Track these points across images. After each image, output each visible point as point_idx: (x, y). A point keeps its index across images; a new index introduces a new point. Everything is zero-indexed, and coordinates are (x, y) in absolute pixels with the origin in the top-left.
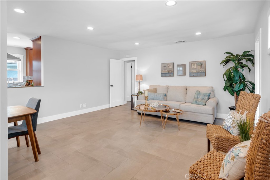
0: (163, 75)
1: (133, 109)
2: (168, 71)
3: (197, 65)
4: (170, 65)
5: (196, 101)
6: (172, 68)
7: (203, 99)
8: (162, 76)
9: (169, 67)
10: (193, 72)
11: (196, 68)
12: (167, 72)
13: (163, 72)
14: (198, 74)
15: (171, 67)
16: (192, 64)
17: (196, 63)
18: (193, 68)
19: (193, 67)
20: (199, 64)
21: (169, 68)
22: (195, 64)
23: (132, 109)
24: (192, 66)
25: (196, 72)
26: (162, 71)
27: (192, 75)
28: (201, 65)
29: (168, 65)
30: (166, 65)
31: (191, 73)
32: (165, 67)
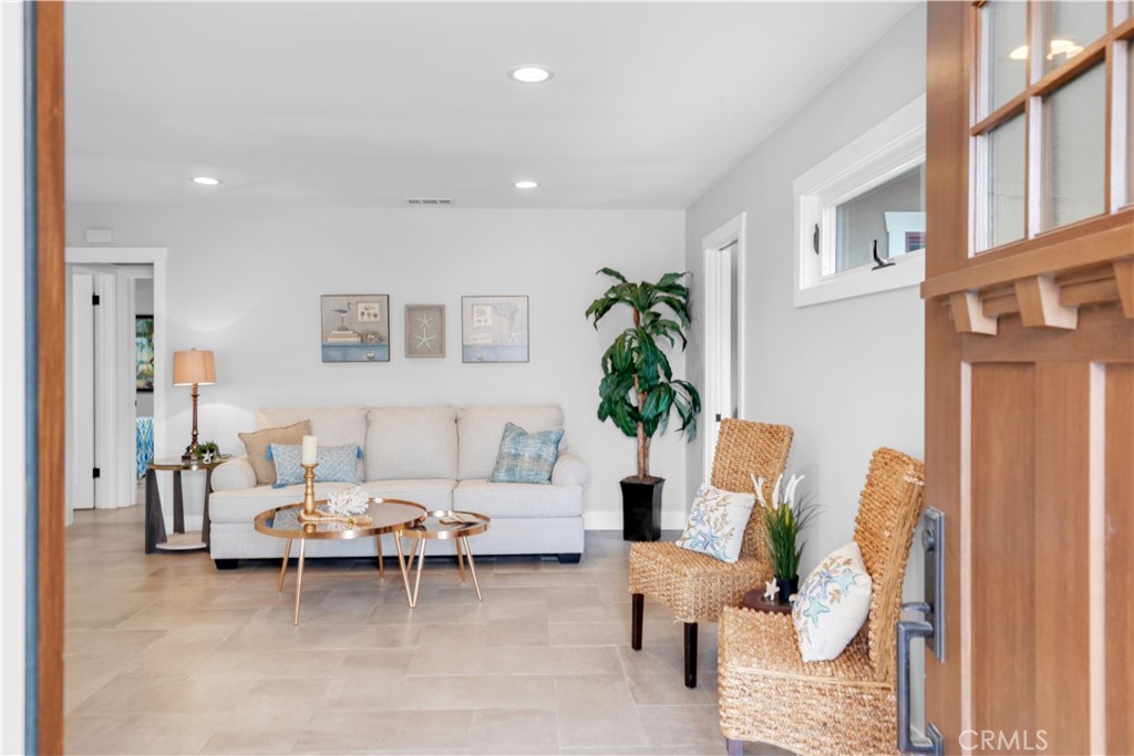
0: (334, 353)
1: (159, 546)
2: (361, 335)
3: (495, 312)
4: (371, 305)
5: (510, 470)
6: (378, 319)
7: (538, 458)
8: (326, 359)
9: (366, 317)
10: (479, 342)
11: (489, 328)
12: (356, 340)
13: (331, 340)
14: (499, 349)
15: (375, 316)
16: (472, 306)
17: (493, 306)
18: (476, 324)
19: (479, 321)
20: (504, 307)
21: (366, 323)
22: (488, 309)
23: (150, 548)
24: (475, 315)
25: (489, 341)
26: (324, 333)
27: (471, 355)
28: (511, 315)
29: (361, 307)
30: (349, 304)
31: (468, 347)
32: (344, 315)
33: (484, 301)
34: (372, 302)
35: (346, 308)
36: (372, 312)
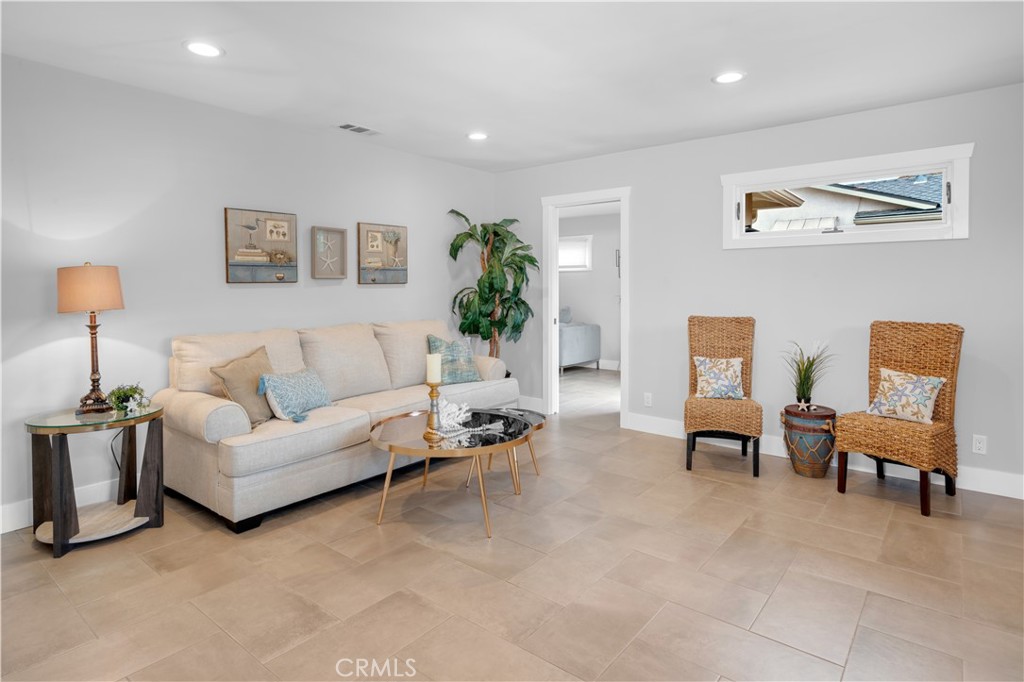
0: (241, 273)
2: (269, 255)
3: (384, 239)
4: (281, 223)
6: (287, 238)
8: (230, 279)
9: (274, 235)
10: (372, 265)
11: (379, 253)
12: (265, 259)
13: (238, 259)
14: (387, 272)
15: (284, 235)
16: (367, 232)
17: (382, 232)
18: (370, 249)
19: (373, 246)
20: (391, 235)
21: (274, 242)
22: (379, 235)
24: (370, 240)
25: (380, 265)
26: (229, 251)
27: (364, 277)
28: (396, 242)
29: (270, 225)
30: (258, 220)
31: (364, 269)
32: (251, 231)
33: (376, 228)
34: (282, 220)
35: (253, 224)
36: (281, 230)
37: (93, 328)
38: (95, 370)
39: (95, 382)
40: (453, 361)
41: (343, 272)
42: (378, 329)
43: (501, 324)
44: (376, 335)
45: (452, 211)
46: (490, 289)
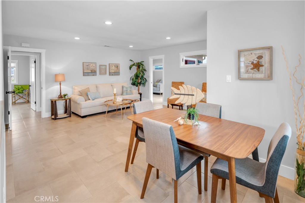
0: (86, 74)
2: (91, 70)
3: (115, 66)
5: (126, 93)
6: (94, 67)
8: (84, 75)
10: (112, 72)
11: (114, 69)
12: (90, 71)
13: (85, 71)
18: (112, 69)
21: (92, 68)
22: (114, 66)
24: (112, 67)
25: (114, 72)
26: (83, 70)
27: (110, 74)
28: (117, 67)
29: (91, 65)
33: (113, 64)
34: (94, 64)
35: (88, 65)
37: (60, 84)
38: (61, 91)
39: (61, 93)
40: (127, 91)
41: (106, 73)
42: (112, 84)
43: (140, 84)
44: (112, 86)
45: (130, 60)
46: (137, 76)
